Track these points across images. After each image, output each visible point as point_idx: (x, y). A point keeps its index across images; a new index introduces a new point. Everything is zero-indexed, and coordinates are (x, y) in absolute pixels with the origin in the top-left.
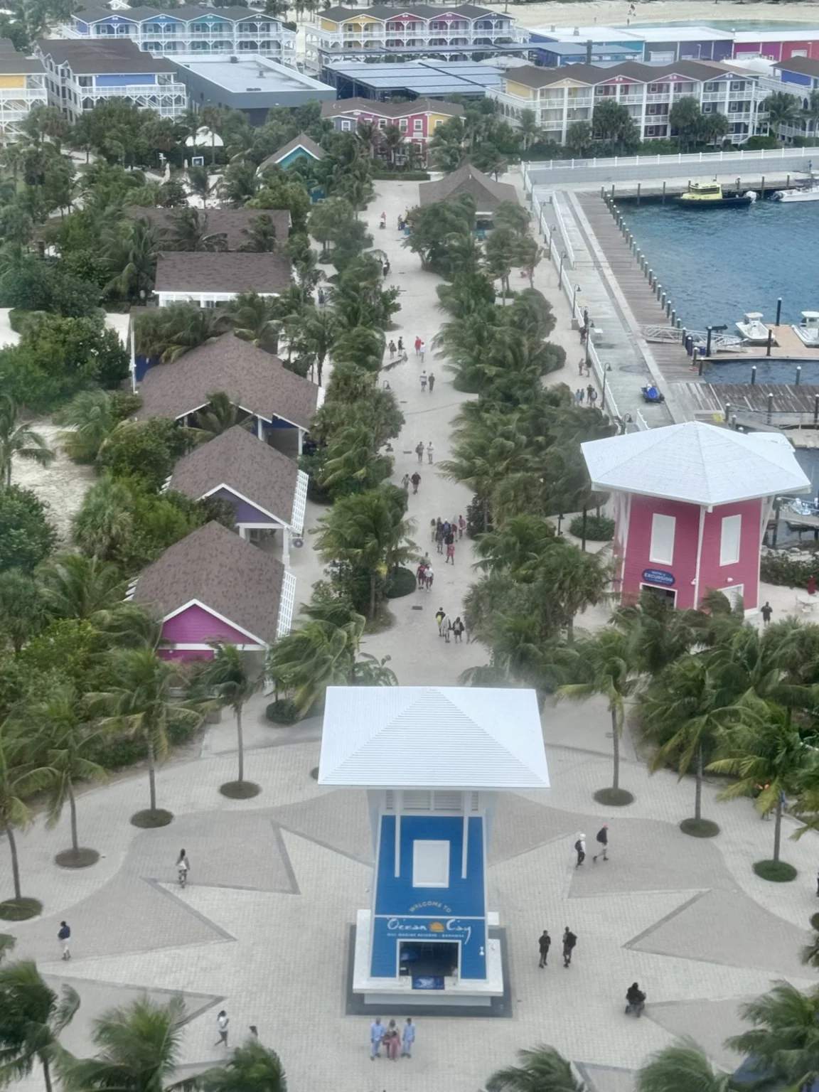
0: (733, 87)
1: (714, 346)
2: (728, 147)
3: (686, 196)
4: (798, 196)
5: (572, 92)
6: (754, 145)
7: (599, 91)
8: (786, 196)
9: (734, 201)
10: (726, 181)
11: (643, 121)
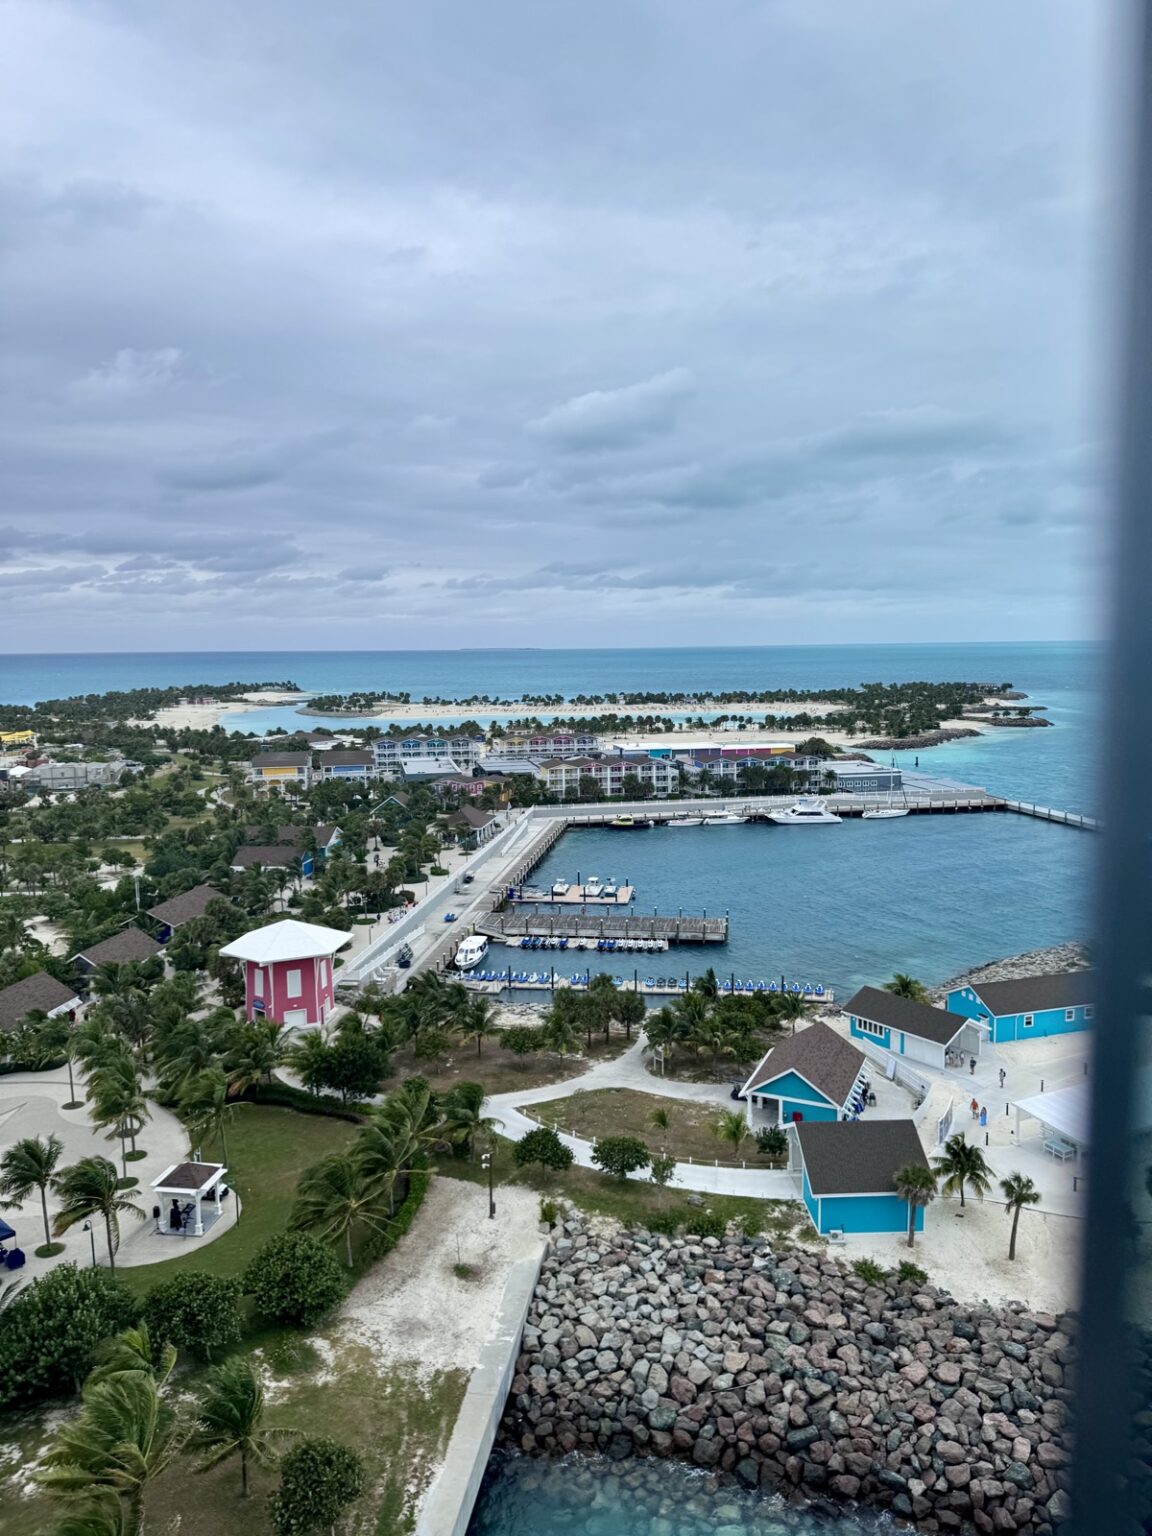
0: (658, 768)
1: (525, 895)
2: (656, 798)
3: (614, 822)
4: (678, 823)
5: (567, 771)
6: (671, 797)
7: (582, 770)
8: (671, 823)
9: (640, 826)
10: (639, 816)
11: (608, 785)
